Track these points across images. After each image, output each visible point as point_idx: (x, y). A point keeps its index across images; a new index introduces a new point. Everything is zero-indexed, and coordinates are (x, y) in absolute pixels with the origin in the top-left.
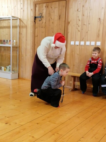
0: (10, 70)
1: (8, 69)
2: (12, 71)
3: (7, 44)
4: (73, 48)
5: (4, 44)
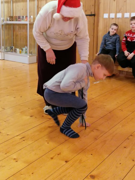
0: (26, 53)
1: (24, 51)
2: (30, 53)
3: (23, 21)
4: (107, 22)
5: (19, 21)
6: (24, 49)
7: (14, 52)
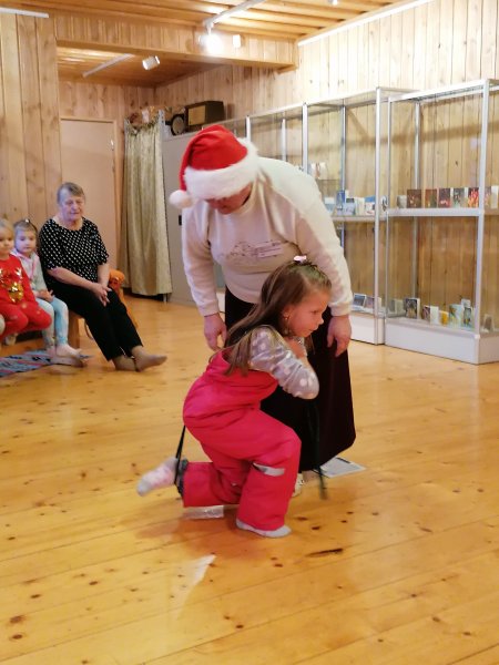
0: (467, 322)
1: (459, 317)
3: (458, 205)
5: (445, 206)
6: (460, 308)
7: (419, 319)
